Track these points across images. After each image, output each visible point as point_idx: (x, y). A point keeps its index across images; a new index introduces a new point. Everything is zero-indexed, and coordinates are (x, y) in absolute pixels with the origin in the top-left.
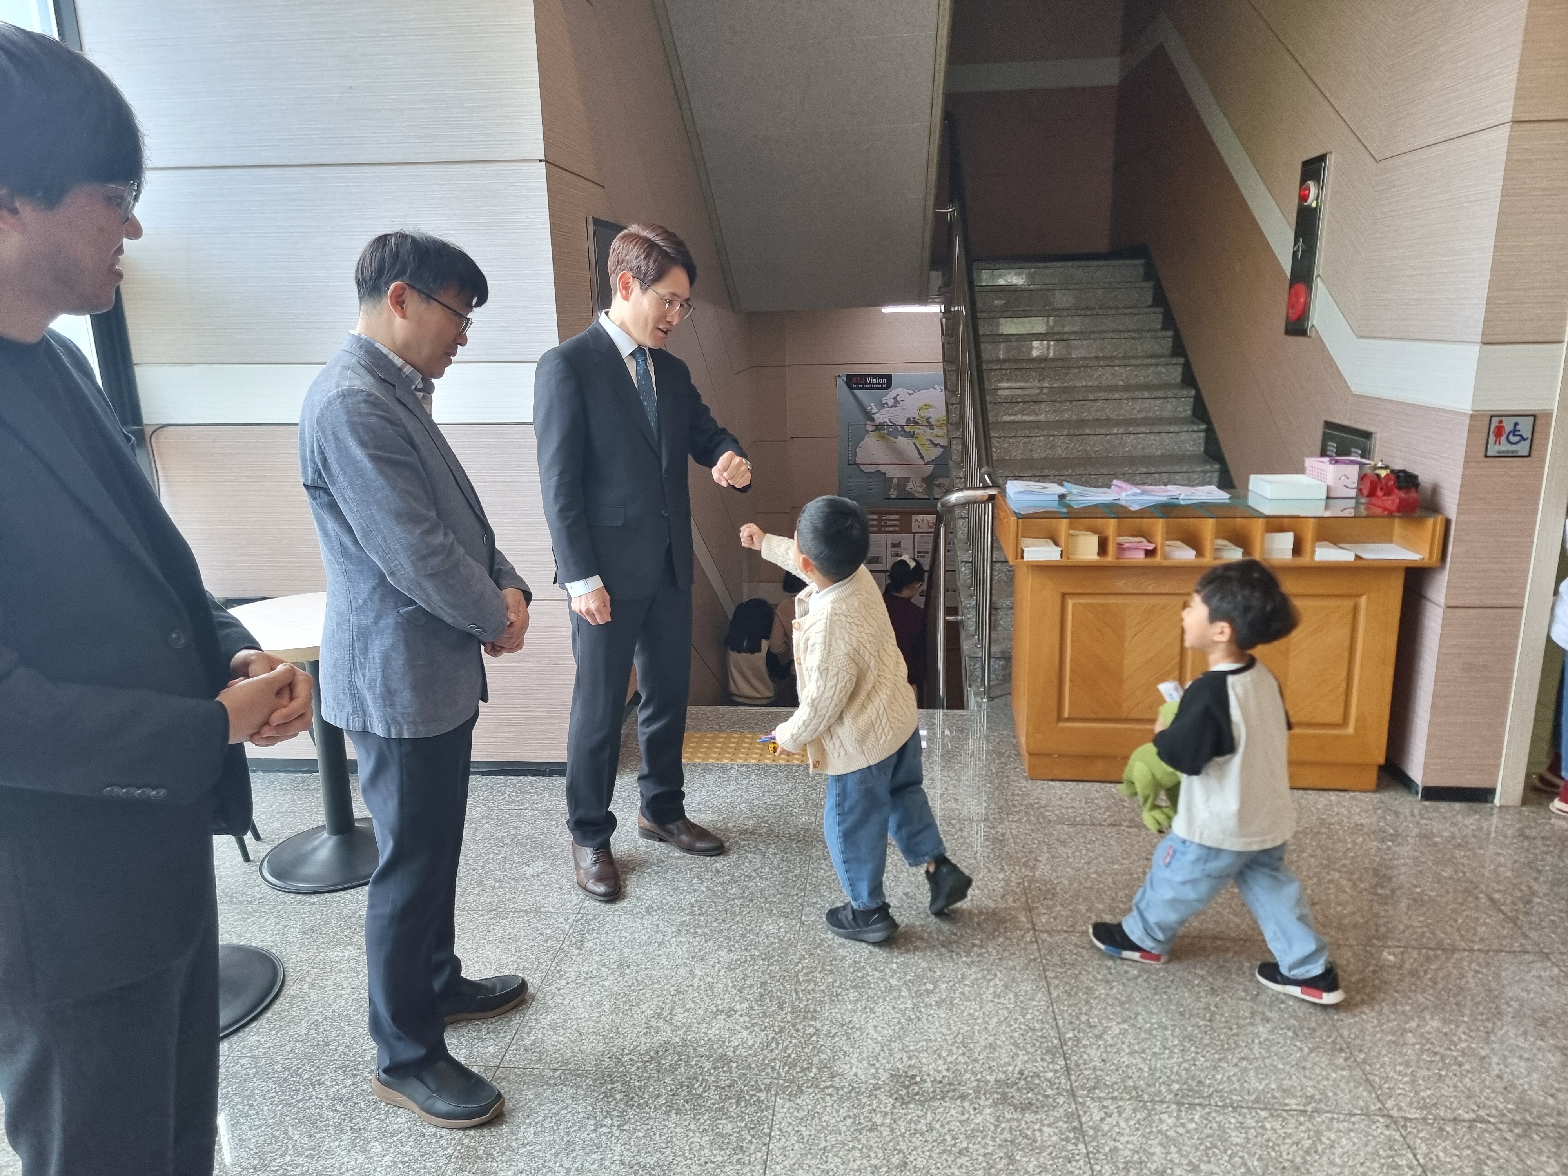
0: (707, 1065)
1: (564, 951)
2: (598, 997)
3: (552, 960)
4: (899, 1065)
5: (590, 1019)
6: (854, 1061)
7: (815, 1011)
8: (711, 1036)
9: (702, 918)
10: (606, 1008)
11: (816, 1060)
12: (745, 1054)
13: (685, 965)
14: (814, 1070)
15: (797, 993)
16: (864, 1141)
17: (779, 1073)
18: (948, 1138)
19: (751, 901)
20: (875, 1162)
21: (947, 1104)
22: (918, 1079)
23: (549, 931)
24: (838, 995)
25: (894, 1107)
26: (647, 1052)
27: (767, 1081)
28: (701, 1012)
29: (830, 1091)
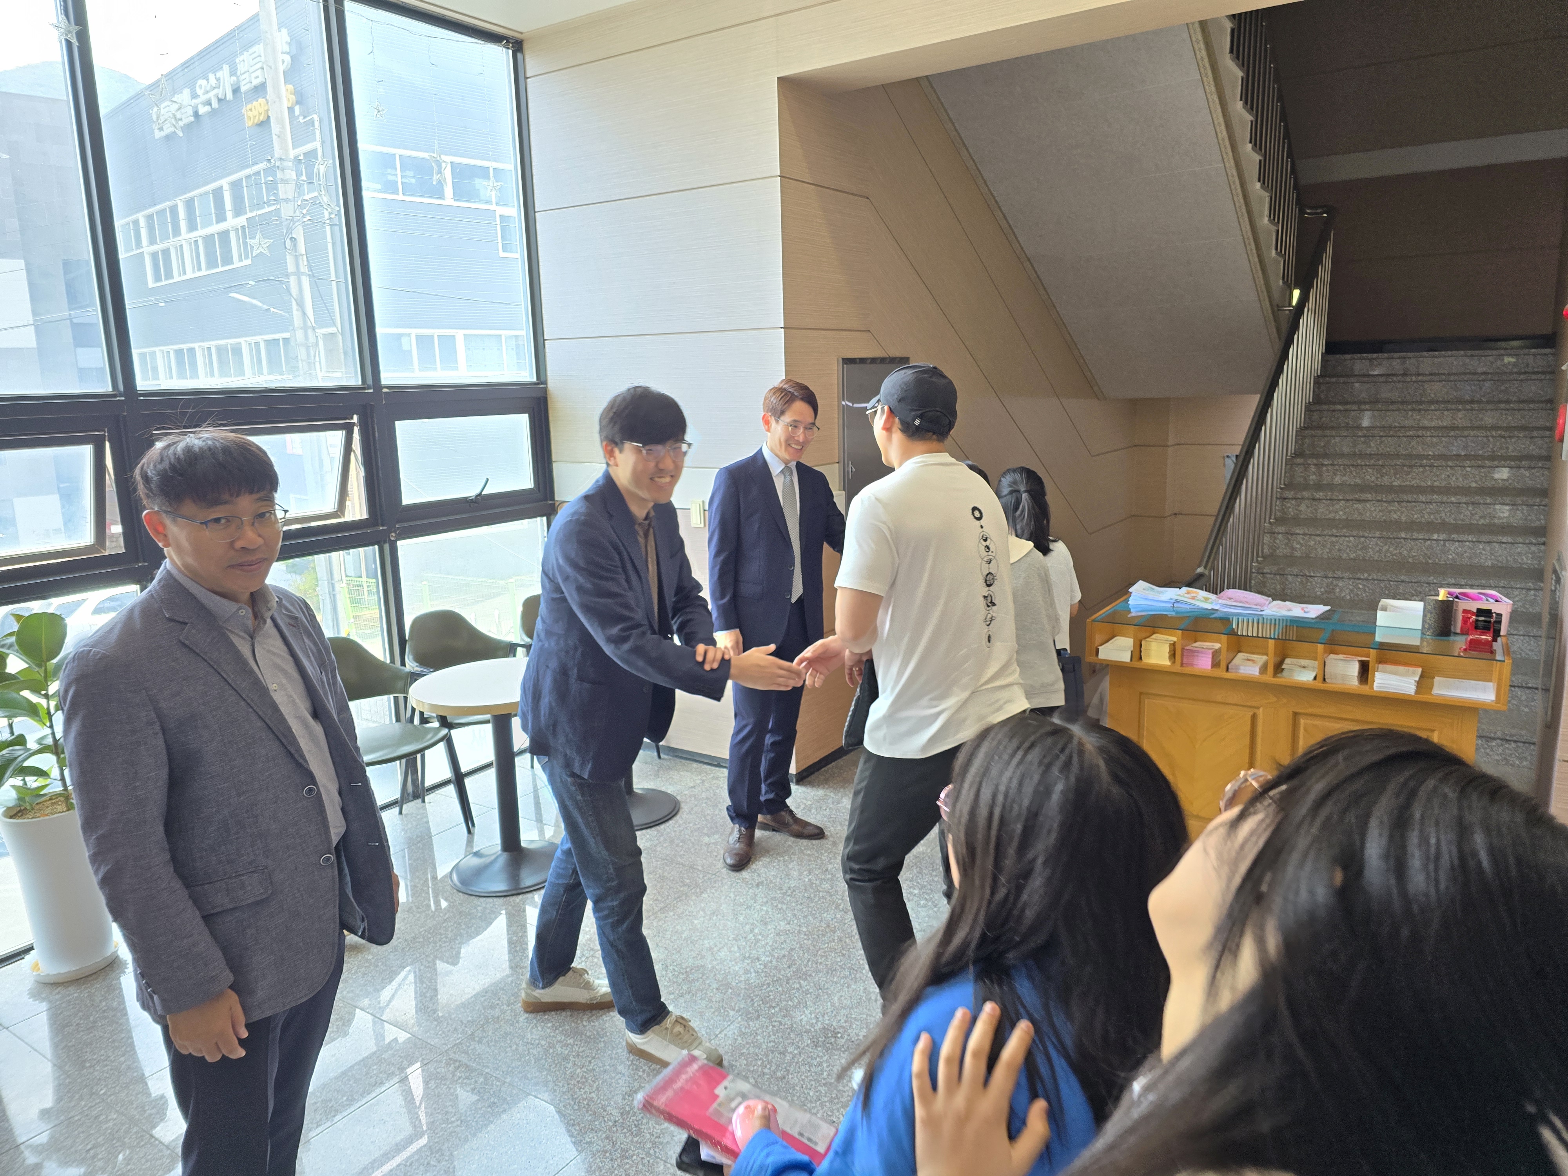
0: (715, 986)
1: (687, 896)
2: (684, 928)
3: (675, 899)
4: (834, 1024)
5: (669, 939)
6: (807, 1012)
7: (811, 975)
8: (731, 971)
9: (788, 898)
10: (683, 936)
11: (784, 1003)
12: (743, 987)
13: (753, 924)
14: (777, 1009)
15: (809, 961)
16: (770, 1058)
17: (753, 1005)
18: (825, 1074)
19: (831, 896)
20: (766, 1071)
21: (844, 1056)
22: (839, 1035)
23: (688, 881)
24: (835, 970)
25: (808, 1045)
26: (686, 968)
27: (742, 1006)
28: (738, 954)
29: (775, 1024)
